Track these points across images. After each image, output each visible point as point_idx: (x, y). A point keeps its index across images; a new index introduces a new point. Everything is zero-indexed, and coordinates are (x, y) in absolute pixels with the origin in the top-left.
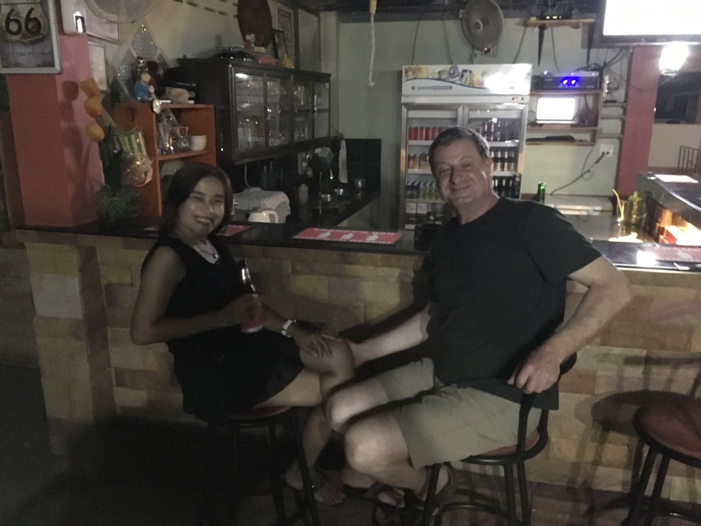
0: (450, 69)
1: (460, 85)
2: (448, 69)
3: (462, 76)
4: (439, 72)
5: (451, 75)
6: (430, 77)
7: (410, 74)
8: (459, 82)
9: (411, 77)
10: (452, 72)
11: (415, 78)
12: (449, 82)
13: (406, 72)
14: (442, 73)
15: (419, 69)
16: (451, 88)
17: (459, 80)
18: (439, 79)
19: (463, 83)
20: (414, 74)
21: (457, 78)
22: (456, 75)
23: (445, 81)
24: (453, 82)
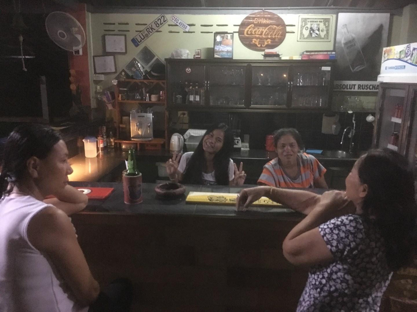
0: (406, 49)
1: (410, 64)
2: (405, 49)
3: (412, 54)
4: (400, 52)
5: (406, 55)
6: (395, 58)
7: (386, 55)
8: (409, 61)
9: (386, 59)
10: (407, 51)
11: (388, 59)
12: (404, 61)
13: (385, 54)
14: (401, 53)
15: (390, 50)
16: (405, 66)
17: (410, 59)
18: (399, 59)
19: (411, 62)
20: (388, 55)
21: (409, 57)
22: (409, 54)
23: (402, 61)
24: (406, 62)
